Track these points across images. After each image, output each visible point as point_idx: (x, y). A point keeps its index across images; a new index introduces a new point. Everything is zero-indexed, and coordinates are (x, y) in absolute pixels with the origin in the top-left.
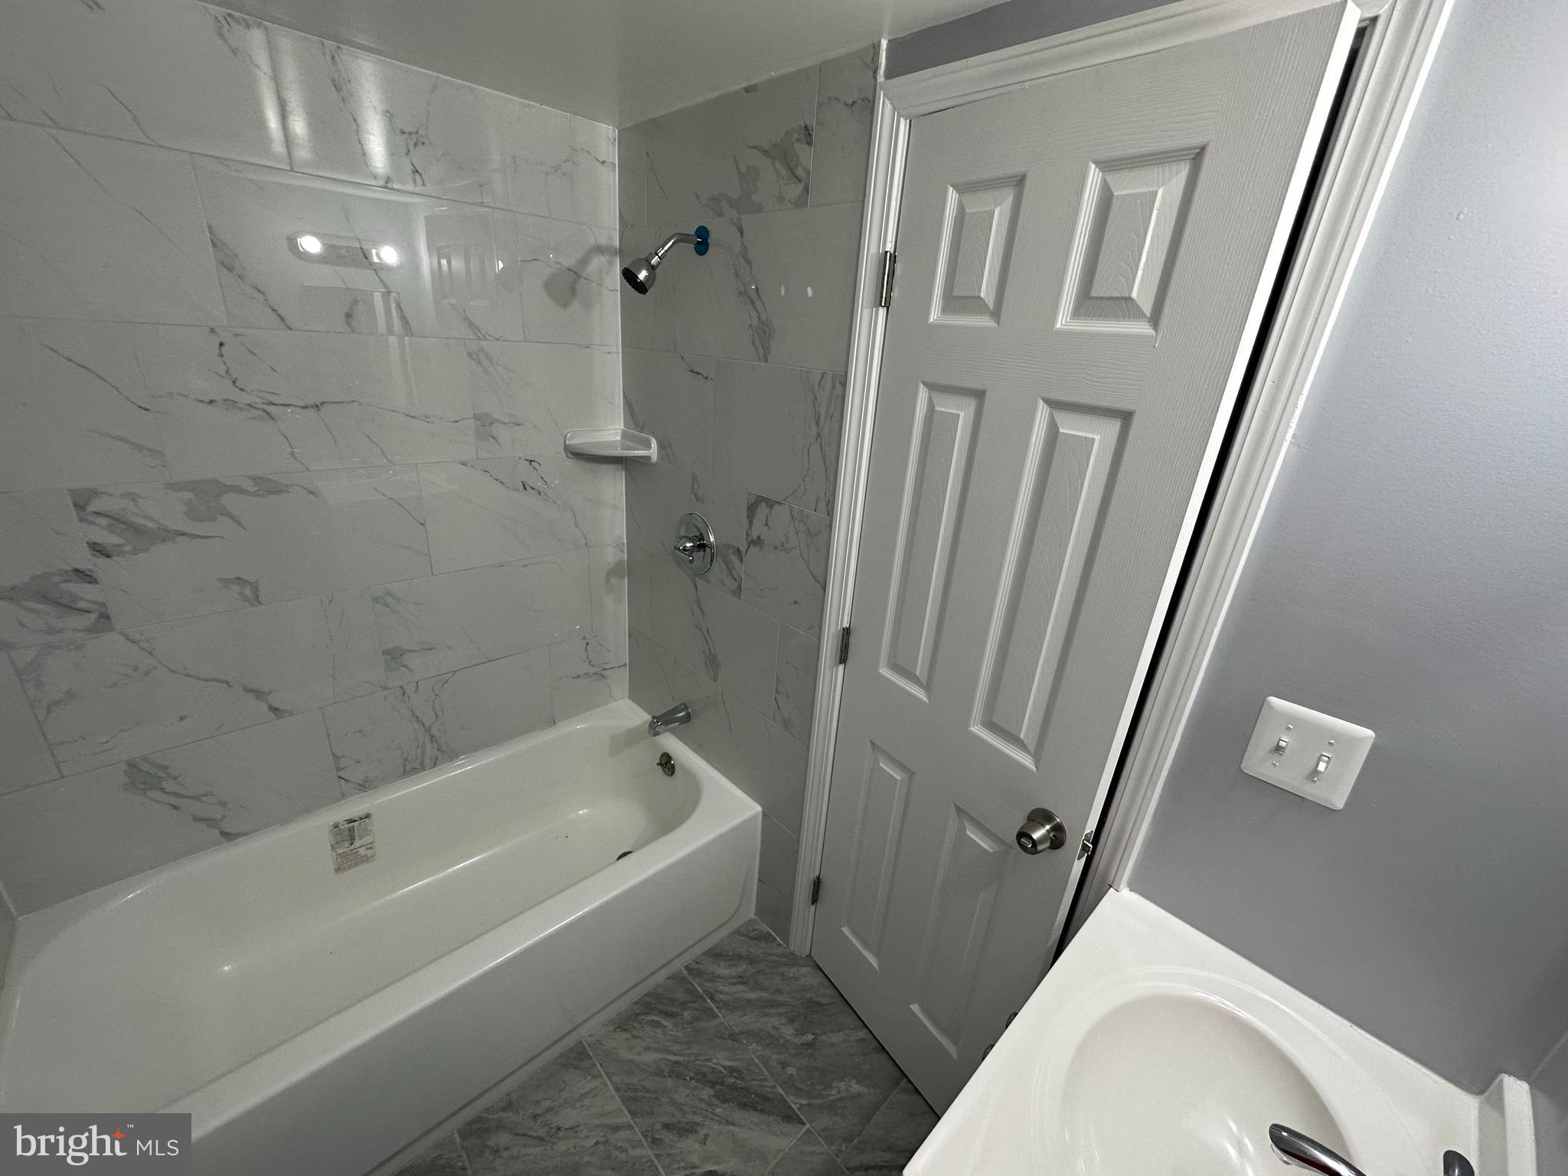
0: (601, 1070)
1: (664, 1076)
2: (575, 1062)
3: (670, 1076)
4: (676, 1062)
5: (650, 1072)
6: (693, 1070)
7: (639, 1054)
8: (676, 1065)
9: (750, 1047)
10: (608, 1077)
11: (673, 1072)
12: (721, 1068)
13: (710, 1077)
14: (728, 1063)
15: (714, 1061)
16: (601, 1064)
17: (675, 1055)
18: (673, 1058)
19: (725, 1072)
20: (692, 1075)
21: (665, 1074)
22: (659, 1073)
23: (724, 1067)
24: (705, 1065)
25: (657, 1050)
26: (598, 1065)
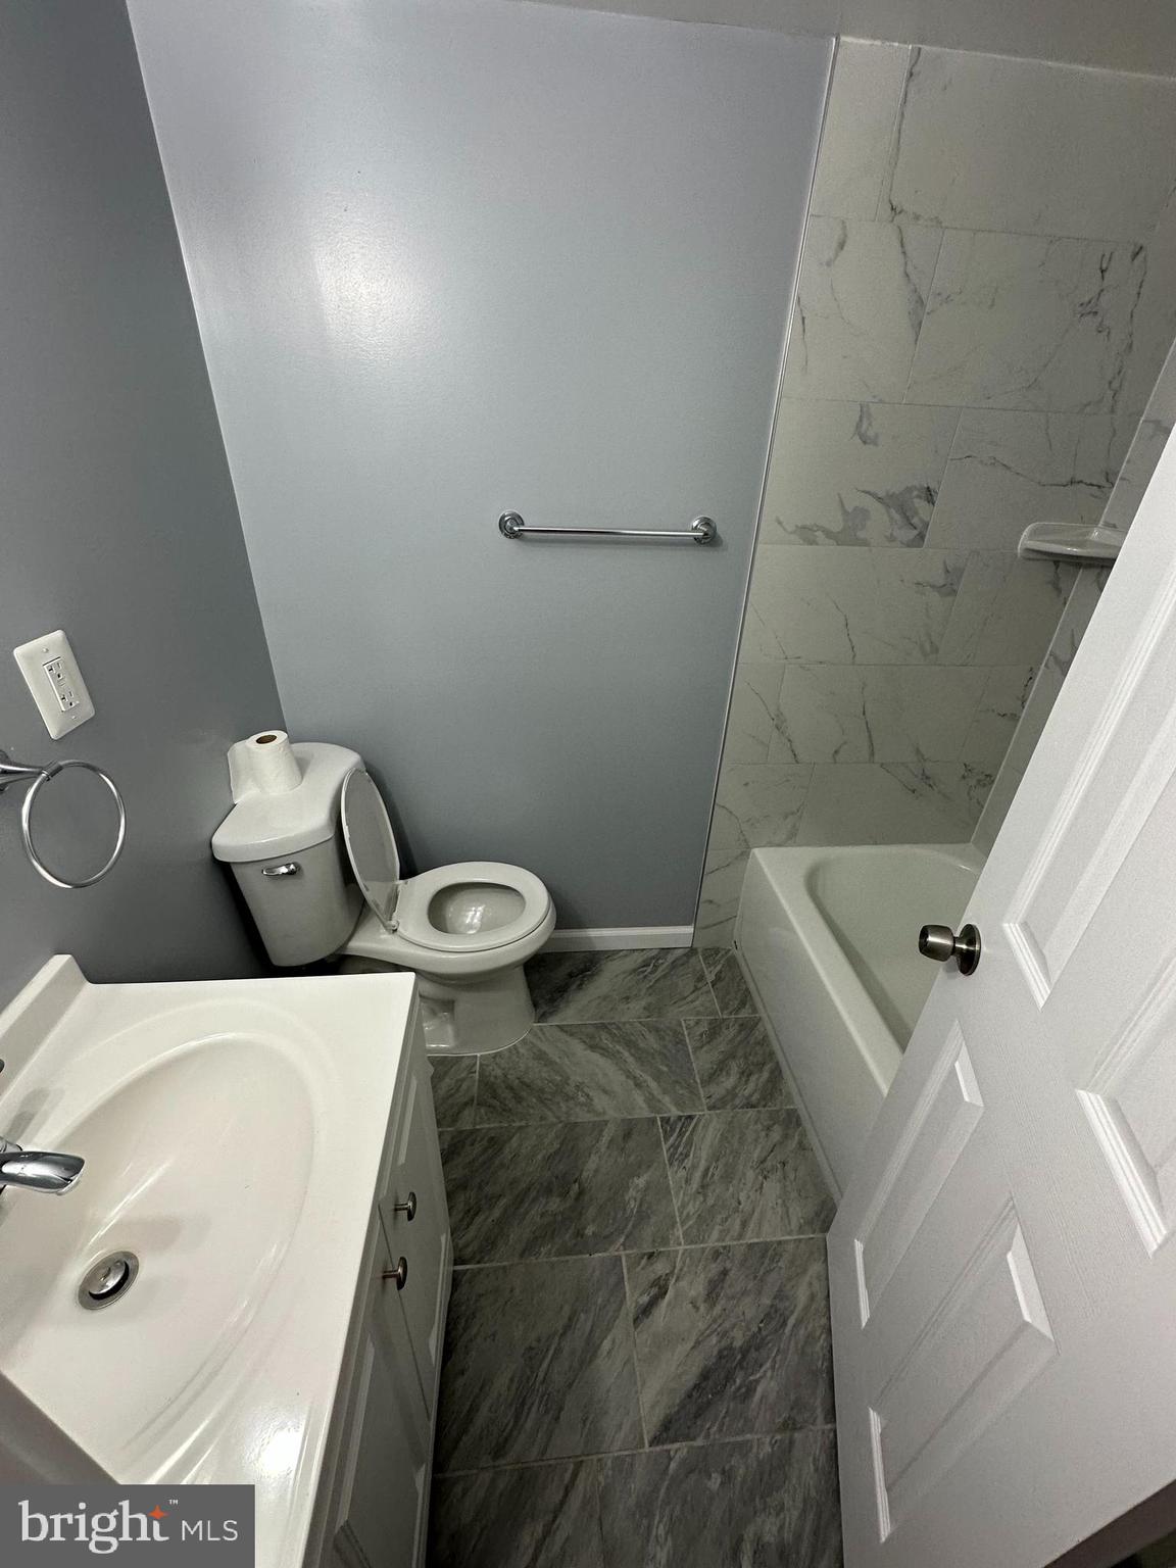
0: (807, 1236)
1: (775, 1298)
2: (822, 1216)
3: (772, 1306)
4: (784, 1324)
5: (785, 1286)
6: (769, 1338)
7: (810, 1284)
8: (782, 1320)
9: (768, 1440)
10: (795, 1240)
11: (776, 1311)
12: (758, 1375)
13: (753, 1354)
14: (759, 1390)
15: (769, 1374)
16: (812, 1238)
17: (794, 1326)
18: (791, 1321)
19: (751, 1378)
20: (764, 1333)
21: (777, 1301)
22: (780, 1295)
23: (757, 1381)
24: (768, 1358)
25: (807, 1308)
26: (812, 1236)
